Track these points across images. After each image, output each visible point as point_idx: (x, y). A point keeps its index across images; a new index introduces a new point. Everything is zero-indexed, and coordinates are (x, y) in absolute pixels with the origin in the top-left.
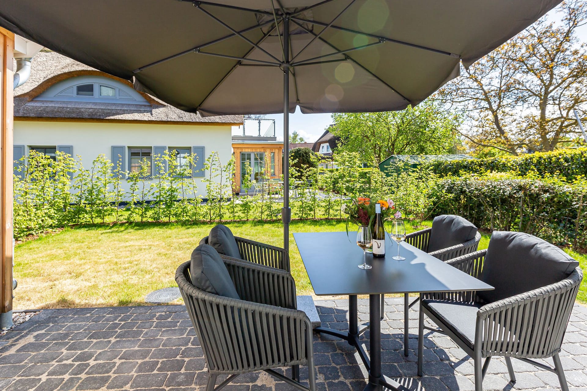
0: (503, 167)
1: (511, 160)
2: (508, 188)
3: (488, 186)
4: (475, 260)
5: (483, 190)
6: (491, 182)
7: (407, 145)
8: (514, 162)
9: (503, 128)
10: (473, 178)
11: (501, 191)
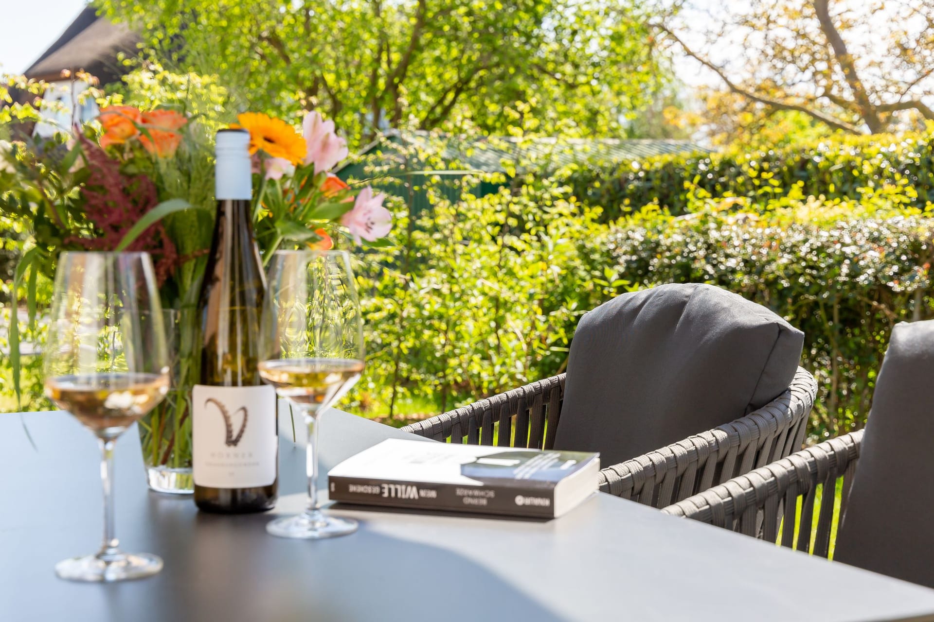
0: (844, 181)
1: (872, 151)
2: (871, 253)
3: (793, 249)
4: (800, 499)
5: (774, 266)
6: (807, 231)
7: (458, 91)
8: (887, 157)
9: (844, 35)
10: (730, 219)
11: (845, 269)
